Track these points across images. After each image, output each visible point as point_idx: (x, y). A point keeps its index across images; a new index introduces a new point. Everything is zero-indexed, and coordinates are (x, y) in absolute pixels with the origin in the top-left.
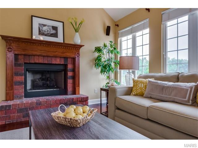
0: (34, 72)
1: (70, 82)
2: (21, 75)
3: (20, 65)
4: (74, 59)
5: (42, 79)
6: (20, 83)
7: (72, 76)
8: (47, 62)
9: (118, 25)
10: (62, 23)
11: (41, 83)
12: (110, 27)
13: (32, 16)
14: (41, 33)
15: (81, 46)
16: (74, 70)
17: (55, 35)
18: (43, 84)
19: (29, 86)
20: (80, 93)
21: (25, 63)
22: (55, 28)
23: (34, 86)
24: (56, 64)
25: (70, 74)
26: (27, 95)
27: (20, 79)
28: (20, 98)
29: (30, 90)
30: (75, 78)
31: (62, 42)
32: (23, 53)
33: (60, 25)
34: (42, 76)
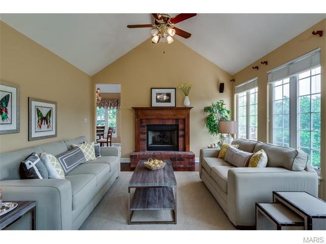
0: (154, 131)
1: (181, 140)
2: (144, 134)
3: (144, 126)
4: (184, 120)
5: (160, 136)
6: (144, 140)
7: (182, 135)
8: (162, 124)
9: (234, 80)
10: (174, 89)
11: (158, 139)
12: (223, 84)
13: (152, 88)
14: (158, 101)
15: (190, 108)
16: (184, 130)
17: (169, 101)
18: (160, 141)
19: (150, 142)
20: (190, 150)
21: (147, 125)
22: (169, 95)
23: (154, 142)
24: (169, 125)
25: (181, 133)
26: (149, 149)
27: (144, 136)
28: (144, 150)
29: (151, 145)
30: (186, 137)
31: (174, 106)
32: (145, 118)
33: (172, 92)
34: (161, 133)
